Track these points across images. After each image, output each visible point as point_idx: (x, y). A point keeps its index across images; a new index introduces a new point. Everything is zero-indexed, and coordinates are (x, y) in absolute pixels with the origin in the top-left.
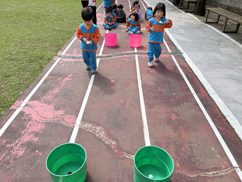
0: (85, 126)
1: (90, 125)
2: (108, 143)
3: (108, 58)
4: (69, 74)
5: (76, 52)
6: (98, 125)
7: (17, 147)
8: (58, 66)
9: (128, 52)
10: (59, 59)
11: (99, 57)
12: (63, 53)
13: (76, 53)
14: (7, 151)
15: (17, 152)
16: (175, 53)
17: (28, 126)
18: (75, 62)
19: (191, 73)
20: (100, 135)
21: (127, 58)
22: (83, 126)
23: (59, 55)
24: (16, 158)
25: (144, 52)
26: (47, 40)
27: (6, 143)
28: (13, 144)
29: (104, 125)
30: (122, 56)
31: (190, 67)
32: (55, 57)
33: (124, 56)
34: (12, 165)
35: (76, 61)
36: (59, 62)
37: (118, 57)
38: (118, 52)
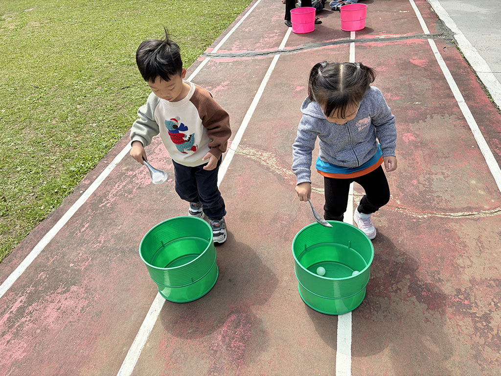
0: (244, 151)
1: (252, 151)
2: (279, 173)
3: (295, 53)
4: (224, 81)
5: (238, 47)
6: (266, 150)
7: (143, 175)
8: (205, 69)
9: (336, 40)
10: (208, 59)
11: (279, 52)
12: (215, 51)
13: (237, 49)
14: (128, 179)
15: (142, 180)
16: (438, 35)
17: (157, 151)
18: (234, 63)
19: (466, 67)
20: (268, 163)
21: (332, 50)
22: (241, 151)
23: (207, 54)
24: (141, 186)
25: (371, 38)
26: (187, 31)
27: (127, 170)
28: (137, 172)
29: (275, 151)
30: (324, 47)
31: (464, 57)
32: (200, 56)
33: (327, 46)
34: (136, 195)
35: (236, 61)
36: (206, 64)
37: (315, 49)
38: (316, 42)
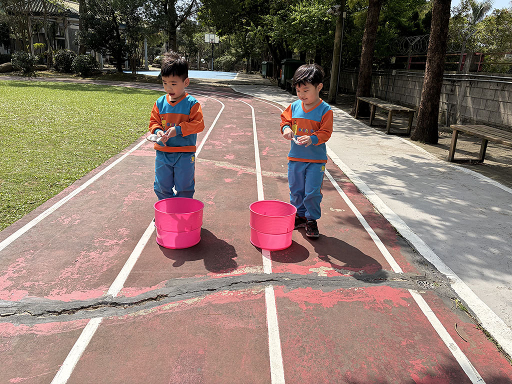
11: (105, 303)
16: (420, 278)
30: (210, 296)
33: (215, 294)
37: (189, 302)
38: (193, 275)
